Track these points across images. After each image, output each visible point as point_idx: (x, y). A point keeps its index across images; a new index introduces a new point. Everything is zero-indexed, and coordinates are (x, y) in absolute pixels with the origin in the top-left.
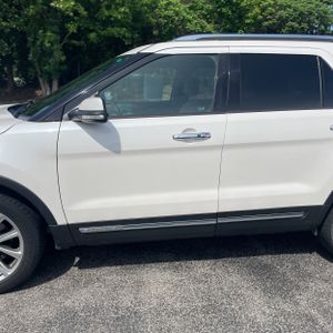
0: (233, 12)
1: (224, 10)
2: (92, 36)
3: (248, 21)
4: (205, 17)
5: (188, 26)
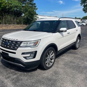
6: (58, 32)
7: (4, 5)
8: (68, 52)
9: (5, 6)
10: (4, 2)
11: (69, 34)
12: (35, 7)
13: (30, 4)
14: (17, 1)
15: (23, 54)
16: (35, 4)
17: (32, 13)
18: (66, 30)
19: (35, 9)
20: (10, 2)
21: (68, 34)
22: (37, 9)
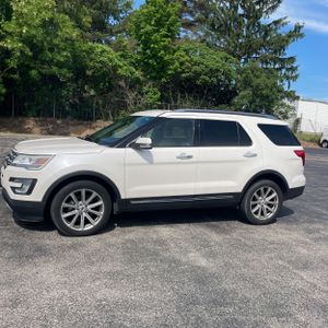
0: (158, 63)
1: (150, 61)
2: (34, 72)
3: (170, 72)
4: (132, 64)
5: (120, 71)
7: (175, 70)
9: (179, 70)
10: (178, 59)
11: (186, 160)
14: (223, 54)
15: (12, 179)
16: (292, 59)
17: (264, 92)
20: (196, 58)
21: (180, 160)
22: (296, 77)
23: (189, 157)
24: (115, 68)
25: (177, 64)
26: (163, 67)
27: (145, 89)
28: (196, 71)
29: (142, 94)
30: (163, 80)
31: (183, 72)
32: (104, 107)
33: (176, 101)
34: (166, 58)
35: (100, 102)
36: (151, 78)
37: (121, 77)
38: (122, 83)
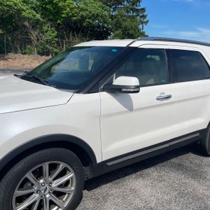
0: (54, 8)
1: (48, 6)
3: (63, 16)
4: (34, 9)
5: (24, 13)
6: (103, 90)
7: (67, 14)
8: (174, 160)
9: (70, 14)
10: (69, 6)
11: (165, 101)
12: (144, 17)
13: (132, 9)
14: (100, 4)
16: (143, 10)
17: (130, 32)
18: (138, 87)
19: (142, 23)
20: (82, 6)
21: (160, 102)
22: (147, 22)
23: (169, 97)
24: (20, 11)
25: (68, 9)
26: (58, 12)
27: (45, 28)
28: (82, 16)
29: (43, 33)
30: (59, 21)
31: (73, 16)
32: (13, 42)
33: (69, 38)
34: (60, 4)
35: (10, 38)
36: (49, 20)
37: (25, 19)
38: (26, 23)
